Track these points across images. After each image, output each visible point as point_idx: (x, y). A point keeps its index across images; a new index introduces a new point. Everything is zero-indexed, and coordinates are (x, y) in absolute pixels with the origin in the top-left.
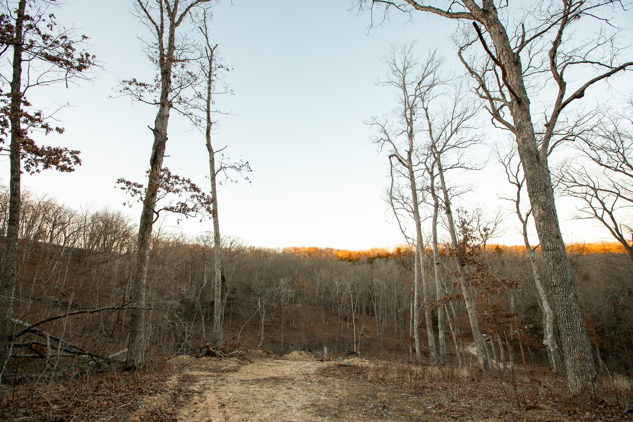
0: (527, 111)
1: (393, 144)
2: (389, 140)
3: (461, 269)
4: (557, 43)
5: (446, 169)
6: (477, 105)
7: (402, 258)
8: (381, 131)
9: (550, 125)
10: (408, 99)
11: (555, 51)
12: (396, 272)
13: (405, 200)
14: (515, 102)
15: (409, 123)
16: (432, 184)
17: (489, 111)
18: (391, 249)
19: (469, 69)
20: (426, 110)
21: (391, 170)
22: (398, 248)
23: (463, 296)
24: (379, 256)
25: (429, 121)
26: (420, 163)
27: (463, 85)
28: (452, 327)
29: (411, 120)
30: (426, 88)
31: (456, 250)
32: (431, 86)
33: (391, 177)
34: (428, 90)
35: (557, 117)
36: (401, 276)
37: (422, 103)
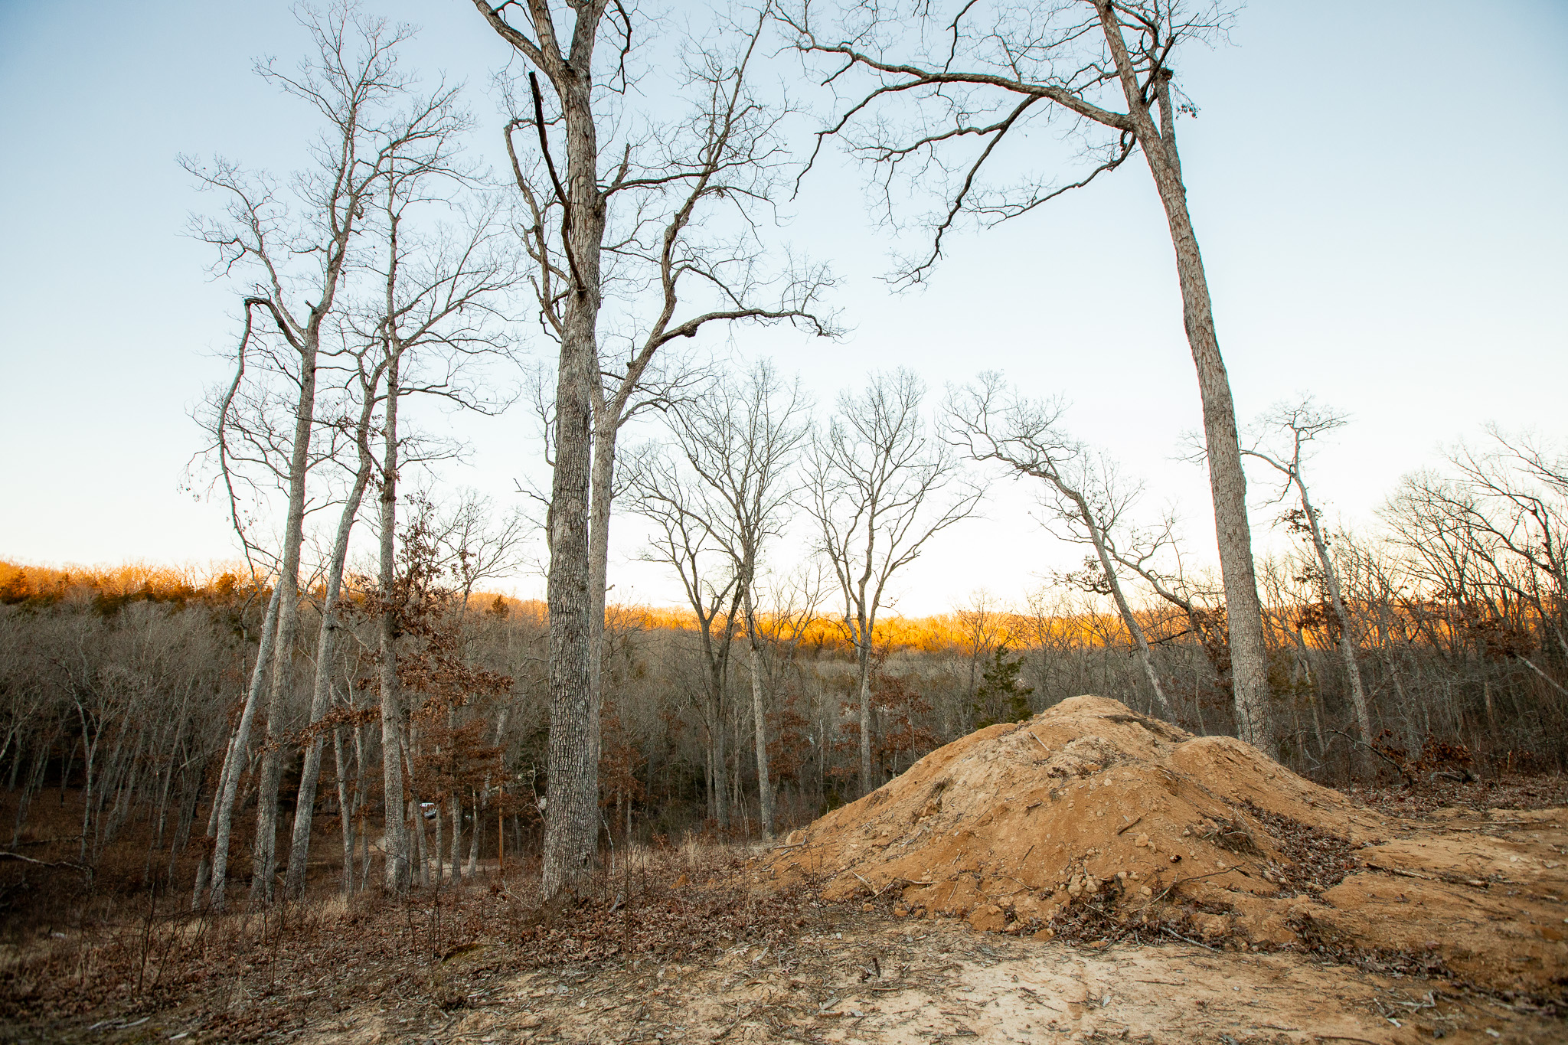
0: (591, 319)
1: (271, 269)
2: (260, 253)
3: (388, 646)
4: (681, 218)
5: (411, 390)
6: (522, 268)
7: (233, 605)
8: (241, 215)
9: (636, 367)
10: (352, 167)
11: (675, 233)
12: (203, 645)
13: (275, 440)
14: (575, 292)
15: (338, 233)
16: (366, 416)
17: (537, 290)
18: (202, 577)
19: (520, 178)
20: (395, 220)
21: (245, 341)
22: (225, 576)
23: (379, 712)
24: (149, 595)
25: (393, 253)
26: (345, 350)
27: (501, 207)
28: (345, 792)
29: (348, 229)
30: (410, 166)
31: (384, 595)
32: (423, 168)
33: (237, 360)
34: (412, 173)
35: (649, 356)
36: (217, 657)
37: (388, 197)
